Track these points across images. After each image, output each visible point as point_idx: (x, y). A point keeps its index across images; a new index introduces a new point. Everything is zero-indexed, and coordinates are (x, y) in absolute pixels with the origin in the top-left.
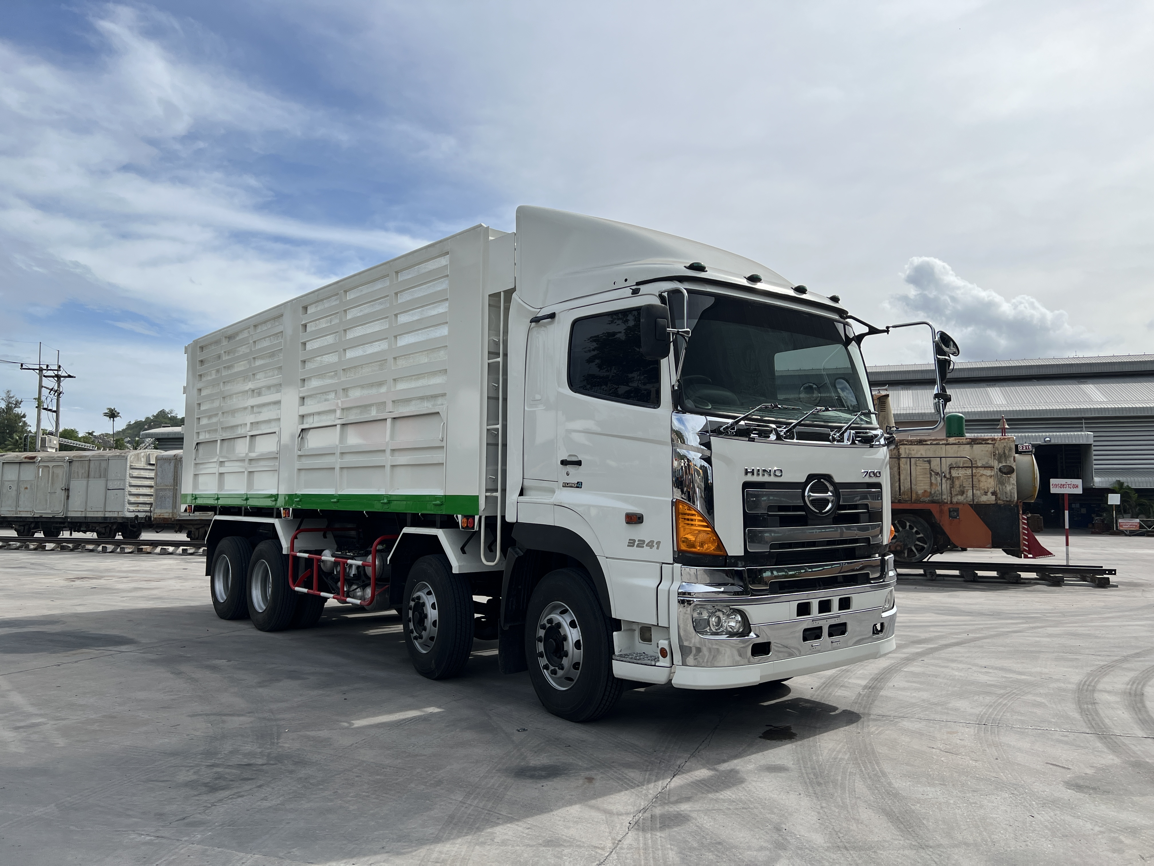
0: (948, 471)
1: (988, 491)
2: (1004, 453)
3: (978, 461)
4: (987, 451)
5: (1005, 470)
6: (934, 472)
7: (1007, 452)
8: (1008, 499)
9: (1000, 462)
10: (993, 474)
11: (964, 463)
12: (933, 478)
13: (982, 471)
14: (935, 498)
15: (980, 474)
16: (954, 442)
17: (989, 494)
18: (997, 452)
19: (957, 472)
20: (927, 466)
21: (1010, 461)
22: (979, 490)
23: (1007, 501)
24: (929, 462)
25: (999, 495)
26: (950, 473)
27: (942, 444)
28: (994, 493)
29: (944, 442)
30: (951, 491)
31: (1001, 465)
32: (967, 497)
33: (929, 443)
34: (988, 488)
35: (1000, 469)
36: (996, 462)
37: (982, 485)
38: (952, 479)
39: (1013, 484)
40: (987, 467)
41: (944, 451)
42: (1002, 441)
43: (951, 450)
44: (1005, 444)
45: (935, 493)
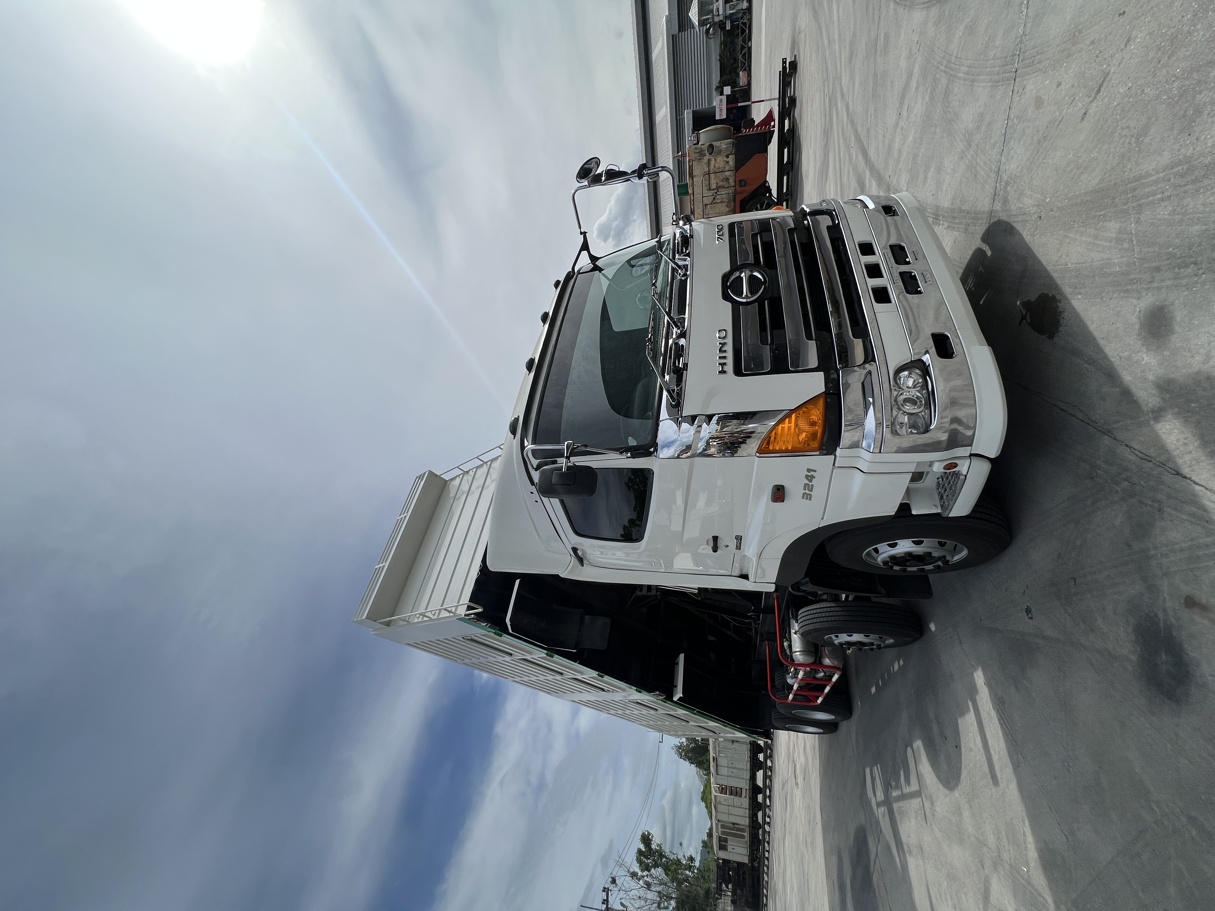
0: (712, 191)
1: (726, 161)
2: (698, 153)
3: (705, 171)
4: (697, 165)
5: (711, 151)
6: (713, 201)
7: (698, 151)
8: (732, 146)
9: (705, 155)
10: (713, 159)
11: (706, 181)
12: (717, 201)
13: (712, 167)
14: (732, 198)
15: (714, 168)
16: (692, 189)
17: (728, 160)
18: (698, 158)
19: (713, 184)
20: (708, 207)
21: (704, 147)
22: (725, 167)
23: (733, 146)
24: (706, 205)
25: (729, 153)
26: (713, 190)
27: (693, 197)
28: (727, 157)
29: (692, 197)
30: (726, 188)
31: (707, 154)
32: (730, 176)
33: (693, 207)
34: (724, 161)
35: (710, 154)
36: (705, 157)
37: (721, 166)
38: (718, 188)
39: (721, 143)
40: (709, 163)
41: (698, 195)
42: (690, 155)
43: (698, 190)
44: (692, 153)
45: (727, 199)
